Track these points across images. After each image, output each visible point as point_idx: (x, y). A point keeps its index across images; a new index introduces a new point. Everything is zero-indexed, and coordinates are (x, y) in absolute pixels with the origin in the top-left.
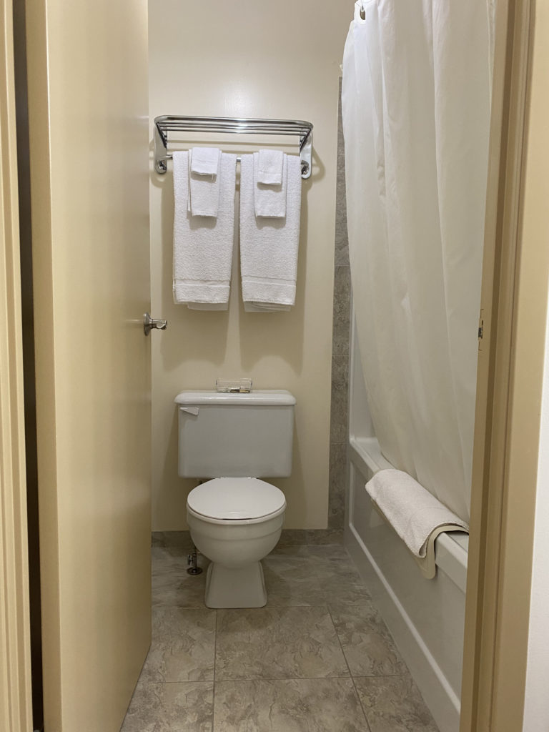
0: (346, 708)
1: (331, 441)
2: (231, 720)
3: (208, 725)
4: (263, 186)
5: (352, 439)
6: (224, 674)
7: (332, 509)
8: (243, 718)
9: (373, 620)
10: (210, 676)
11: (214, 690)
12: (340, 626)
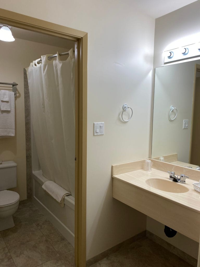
0: (45, 243)
1: (27, 174)
2: (17, 256)
3: (11, 260)
4: (2, 101)
5: (33, 172)
6: (10, 247)
7: (28, 193)
8: (20, 255)
9: (46, 221)
10: (6, 249)
11: (9, 252)
12: (38, 225)
